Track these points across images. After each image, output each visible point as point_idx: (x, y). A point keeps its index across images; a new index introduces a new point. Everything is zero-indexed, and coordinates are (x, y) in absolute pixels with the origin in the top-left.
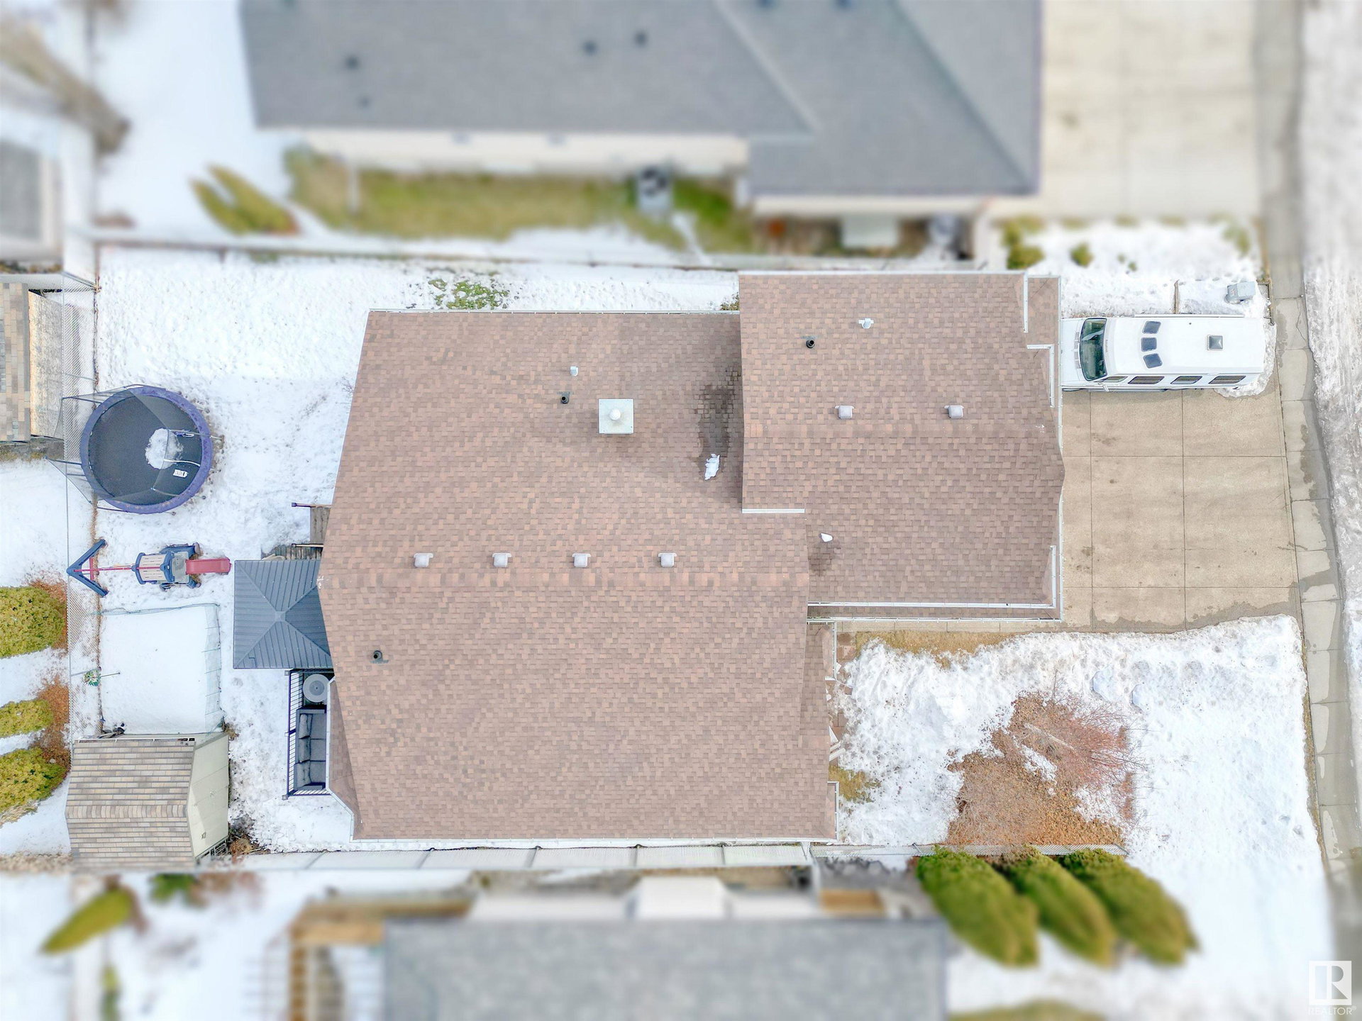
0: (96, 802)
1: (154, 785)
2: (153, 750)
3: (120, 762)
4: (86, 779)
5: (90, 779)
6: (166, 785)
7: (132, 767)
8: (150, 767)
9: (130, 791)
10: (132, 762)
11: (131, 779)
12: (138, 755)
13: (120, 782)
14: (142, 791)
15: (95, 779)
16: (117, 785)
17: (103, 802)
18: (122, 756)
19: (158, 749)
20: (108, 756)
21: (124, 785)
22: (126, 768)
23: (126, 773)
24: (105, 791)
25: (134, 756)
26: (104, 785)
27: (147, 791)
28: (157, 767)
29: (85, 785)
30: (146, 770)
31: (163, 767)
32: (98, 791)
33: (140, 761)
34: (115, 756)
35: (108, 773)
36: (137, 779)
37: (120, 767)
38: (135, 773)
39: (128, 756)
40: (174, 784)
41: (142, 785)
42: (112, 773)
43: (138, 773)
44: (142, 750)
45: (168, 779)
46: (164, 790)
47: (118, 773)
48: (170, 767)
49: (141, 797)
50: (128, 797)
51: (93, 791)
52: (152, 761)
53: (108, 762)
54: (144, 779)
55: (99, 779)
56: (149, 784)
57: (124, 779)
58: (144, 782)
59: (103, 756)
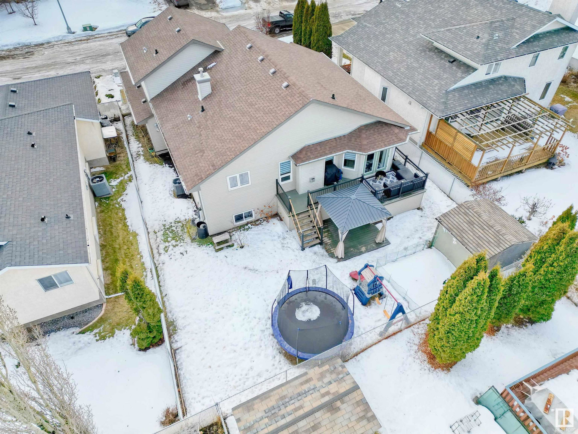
0: (498, 234)
1: (468, 219)
2: (454, 230)
3: (472, 238)
4: (493, 246)
5: (491, 244)
6: (463, 214)
7: (469, 232)
8: (462, 226)
9: (479, 226)
10: (467, 234)
11: (474, 229)
12: (462, 233)
13: (480, 232)
14: (475, 221)
15: (489, 242)
16: (482, 232)
17: (495, 232)
18: (468, 239)
19: (452, 228)
20: (474, 245)
21: (479, 229)
22: (472, 234)
23: (474, 233)
24: (490, 235)
25: (464, 235)
26: (488, 237)
27: (473, 220)
28: (459, 223)
29: (496, 244)
30: (465, 226)
31: (457, 221)
32: (493, 237)
33: (464, 231)
34: (472, 242)
35: (481, 239)
36: (472, 227)
37: (474, 236)
38: (470, 229)
39: (466, 237)
40: (460, 212)
41: (472, 223)
42: (479, 237)
43: (469, 228)
44: (458, 234)
45: (460, 216)
46: (466, 214)
47: (477, 236)
48: (455, 219)
49: (478, 220)
50: (482, 225)
51: (495, 239)
52: (459, 227)
53: (477, 243)
54: (469, 224)
55: (487, 241)
56: (469, 221)
57: (477, 231)
58: (471, 223)
59: (477, 247)
